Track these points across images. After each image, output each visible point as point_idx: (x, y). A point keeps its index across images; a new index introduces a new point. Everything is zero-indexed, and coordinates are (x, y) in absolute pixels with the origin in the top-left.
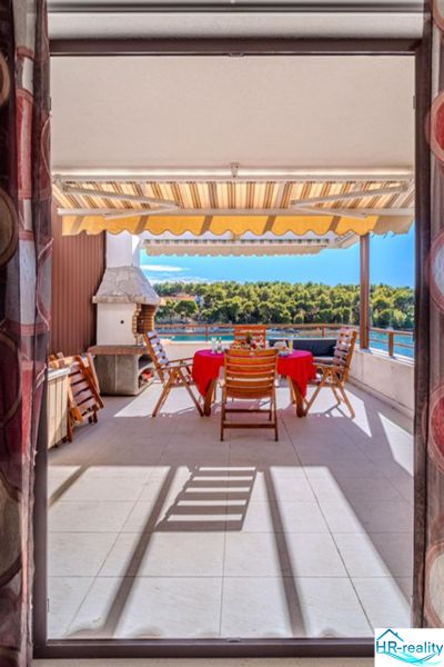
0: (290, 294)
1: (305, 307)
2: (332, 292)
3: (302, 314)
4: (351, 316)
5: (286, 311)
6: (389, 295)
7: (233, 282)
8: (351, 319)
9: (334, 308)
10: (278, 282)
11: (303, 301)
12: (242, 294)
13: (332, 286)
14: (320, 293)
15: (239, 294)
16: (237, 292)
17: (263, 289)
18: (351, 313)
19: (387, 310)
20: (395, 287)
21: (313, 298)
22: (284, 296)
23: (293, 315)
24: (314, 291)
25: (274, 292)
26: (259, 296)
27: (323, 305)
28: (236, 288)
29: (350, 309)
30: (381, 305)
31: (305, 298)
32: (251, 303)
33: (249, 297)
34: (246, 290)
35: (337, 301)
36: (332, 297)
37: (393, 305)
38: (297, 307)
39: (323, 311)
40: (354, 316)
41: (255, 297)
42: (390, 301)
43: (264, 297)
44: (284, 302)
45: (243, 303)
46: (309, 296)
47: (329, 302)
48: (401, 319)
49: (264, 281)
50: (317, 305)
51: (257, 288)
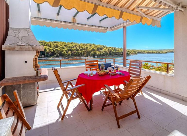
0: (66, 46)
1: (71, 50)
2: (79, 46)
3: (70, 53)
4: (85, 53)
5: (64, 52)
6: (95, 47)
7: (44, 41)
8: (85, 54)
9: (80, 50)
10: (61, 42)
11: (70, 48)
12: (48, 45)
13: (79, 44)
14: (76, 46)
15: (47, 45)
16: (46, 44)
17: (56, 44)
18: (85, 52)
19: (95, 51)
20: (96, 45)
21: (73, 47)
22: (64, 46)
23: (67, 53)
24: (74, 45)
25: (60, 45)
26: (54, 46)
27: (77, 50)
28: (45, 43)
29: (85, 51)
30: (93, 50)
31: (71, 47)
32: (51, 48)
33: (50, 46)
34: (49, 44)
35: (81, 48)
36: (80, 47)
37: (96, 50)
38: (68, 50)
39: (77, 51)
40: (86, 53)
41: (53, 46)
42: (95, 48)
43: (57, 46)
44: (64, 48)
45: (48, 49)
46: (72, 46)
47: (78, 49)
48: (98, 54)
49: (56, 41)
50: (75, 50)
51: (54, 43)
